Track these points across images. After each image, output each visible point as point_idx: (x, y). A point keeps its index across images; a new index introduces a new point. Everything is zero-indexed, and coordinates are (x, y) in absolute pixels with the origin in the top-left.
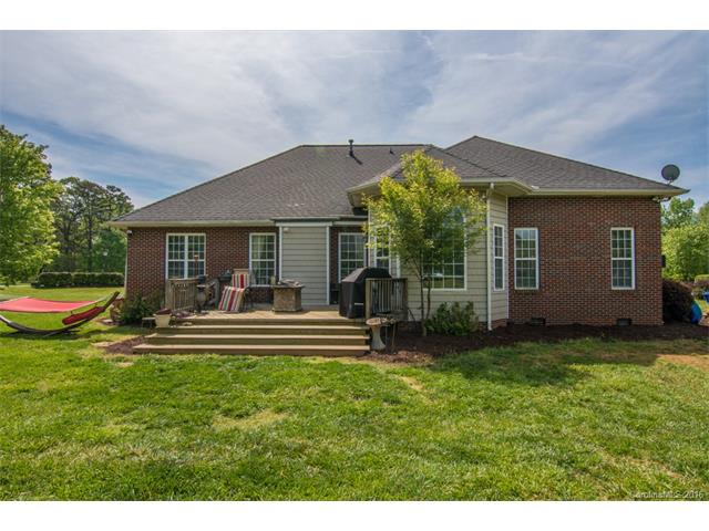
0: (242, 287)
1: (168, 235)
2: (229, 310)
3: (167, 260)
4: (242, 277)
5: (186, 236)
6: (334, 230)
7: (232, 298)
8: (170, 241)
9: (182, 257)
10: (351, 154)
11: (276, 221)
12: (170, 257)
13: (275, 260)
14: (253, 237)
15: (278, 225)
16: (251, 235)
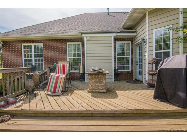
0: (64, 73)
1: (23, 44)
2: (54, 92)
3: (23, 58)
4: (64, 66)
5: (33, 45)
6: (116, 39)
7: (56, 82)
8: (25, 48)
9: (31, 57)
10: (108, 14)
11: (82, 33)
12: (25, 57)
13: (81, 57)
14: (69, 45)
15: (83, 35)
16: (68, 43)
